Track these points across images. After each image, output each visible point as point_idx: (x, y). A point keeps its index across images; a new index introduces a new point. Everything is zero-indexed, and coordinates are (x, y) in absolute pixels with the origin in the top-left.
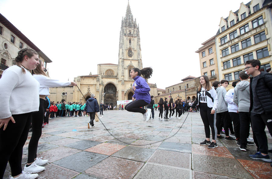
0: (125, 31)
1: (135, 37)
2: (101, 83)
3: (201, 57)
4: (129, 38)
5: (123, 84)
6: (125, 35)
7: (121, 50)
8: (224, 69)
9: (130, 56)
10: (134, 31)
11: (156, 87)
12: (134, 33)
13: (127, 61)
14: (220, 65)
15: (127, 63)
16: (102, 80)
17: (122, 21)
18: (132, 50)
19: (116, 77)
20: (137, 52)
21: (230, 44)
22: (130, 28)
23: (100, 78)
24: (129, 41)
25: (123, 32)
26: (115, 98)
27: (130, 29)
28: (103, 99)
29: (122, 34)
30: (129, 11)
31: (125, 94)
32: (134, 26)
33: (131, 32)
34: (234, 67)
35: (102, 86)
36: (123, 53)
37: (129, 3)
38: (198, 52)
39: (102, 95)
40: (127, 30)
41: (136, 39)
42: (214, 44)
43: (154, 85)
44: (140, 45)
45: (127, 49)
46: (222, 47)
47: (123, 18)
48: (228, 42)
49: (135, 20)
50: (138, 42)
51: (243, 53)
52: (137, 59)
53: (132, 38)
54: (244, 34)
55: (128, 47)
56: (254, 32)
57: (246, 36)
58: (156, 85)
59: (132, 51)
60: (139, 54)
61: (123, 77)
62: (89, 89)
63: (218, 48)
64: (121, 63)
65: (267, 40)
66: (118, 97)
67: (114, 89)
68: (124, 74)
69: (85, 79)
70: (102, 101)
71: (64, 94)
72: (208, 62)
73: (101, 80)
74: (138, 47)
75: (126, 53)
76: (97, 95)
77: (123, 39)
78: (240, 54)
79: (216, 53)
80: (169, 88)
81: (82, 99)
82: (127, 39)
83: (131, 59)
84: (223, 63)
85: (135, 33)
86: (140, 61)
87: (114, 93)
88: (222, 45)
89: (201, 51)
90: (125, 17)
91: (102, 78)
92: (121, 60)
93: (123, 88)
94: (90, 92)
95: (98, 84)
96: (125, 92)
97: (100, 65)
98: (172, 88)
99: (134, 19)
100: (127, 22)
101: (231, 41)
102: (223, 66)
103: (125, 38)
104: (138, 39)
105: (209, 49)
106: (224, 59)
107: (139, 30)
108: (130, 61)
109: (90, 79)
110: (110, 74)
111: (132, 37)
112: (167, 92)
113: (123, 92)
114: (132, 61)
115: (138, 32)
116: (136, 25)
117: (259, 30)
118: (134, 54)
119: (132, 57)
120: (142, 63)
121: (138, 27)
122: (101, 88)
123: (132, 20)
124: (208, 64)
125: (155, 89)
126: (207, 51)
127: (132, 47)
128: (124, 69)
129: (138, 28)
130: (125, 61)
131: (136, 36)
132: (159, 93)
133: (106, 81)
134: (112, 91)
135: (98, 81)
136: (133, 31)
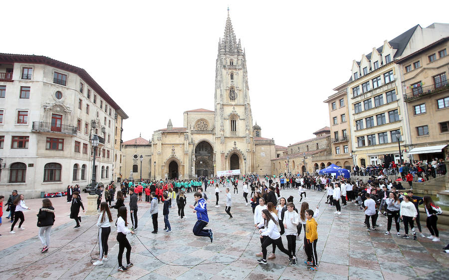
0: (223, 60)
1: (239, 69)
2: (190, 141)
3: (331, 109)
4: (230, 71)
5: (222, 143)
6: (224, 67)
7: (219, 91)
8: (357, 130)
9: (233, 98)
10: (238, 60)
11: (274, 145)
12: (237, 63)
13: (228, 108)
14: (353, 124)
15: (228, 111)
16: (192, 136)
17: (220, 45)
18: (236, 89)
19: (212, 132)
20: (243, 92)
21: (363, 97)
22: (232, 55)
23: (189, 134)
24: (230, 75)
25: (221, 62)
26: (210, 162)
27: (232, 57)
28: (194, 164)
29: (219, 66)
30: (229, 29)
31: (226, 156)
32: (238, 52)
33: (234, 62)
34: (367, 128)
35: (192, 145)
36: (221, 95)
37: (228, 15)
38: (328, 102)
39: (192, 159)
40: (227, 59)
41: (241, 72)
42: (345, 94)
43: (270, 141)
44: (247, 82)
45: (228, 88)
46: (354, 101)
47: (221, 40)
48: (360, 95)
49: (240, 42)
50: (243, 78)
51: (376, 112)
52: (242, 104)
53: (234, 71)
54: (376, 89)
55: (229, 86)
56: (385, 88)
57: (378, 91)
58: (273, 141)
59: (236, 91)
60: (246, 96)
61: (222, 133)
62: (173, 150)
63: (350, 101)
64: (218, 111)
65: (397, 101)
66: (215, 161)
67: (209, 149)
68: (225, 128)
69: (168, 136)
70: (192, 167)
71: (136, 156)
72: (339, 118)
73: (190, 136)
74: (245, 85)
75: (226, 94)
76: (185, 159)
77: (222, 75)
78: (373, 113)
79: (348, 108)
80: (293, 148)
81: (164, 164)
82: (227, 73)
83: (233, 103)
84: (356, 121)
85: (240, 62)
86: (247, 107)
87: (210, 155)
88: (354, 98)
89: (331, 101)
90: (224, 37)
91: (192, 134)
92: (219, 106)
93: (223, 149)
94: (176, 154)
95: (186, 143)
96: (226, 154)
97: (187, 112)
98: (296, 148)
99: (237, 41)
100: (227, 47)
101: (364, 94)
102: (355, 125)
103: (224, 72)
104: (244, 72)
105: (340, 100)
106: (357, 117)
107: (245, 59)
108: (232, 107)
109: (175, 136)
110: (202, 126)
111: (236, 69)
112: (290, 153)
113: (223, 154)
114: (235, 108)
115: (244, 61)
116: (240, 51)
117: (390, 87)
118: (238, 96)
119: (236, 101)
120: (250, 110)
121: (244, 54)
122: (191, 149)
123: (235, 43)
124: (339, 120)
125: (273, 147)
126: (337, 102)
127: (235, 86)
128: (224, 119)
129: (244, 56)
130: (225, 108)
131: (240, 67)
132: (278, 153)
133: (198, 138)
134: (206, 152)
135: (187, 138)
136: (236, 59)
